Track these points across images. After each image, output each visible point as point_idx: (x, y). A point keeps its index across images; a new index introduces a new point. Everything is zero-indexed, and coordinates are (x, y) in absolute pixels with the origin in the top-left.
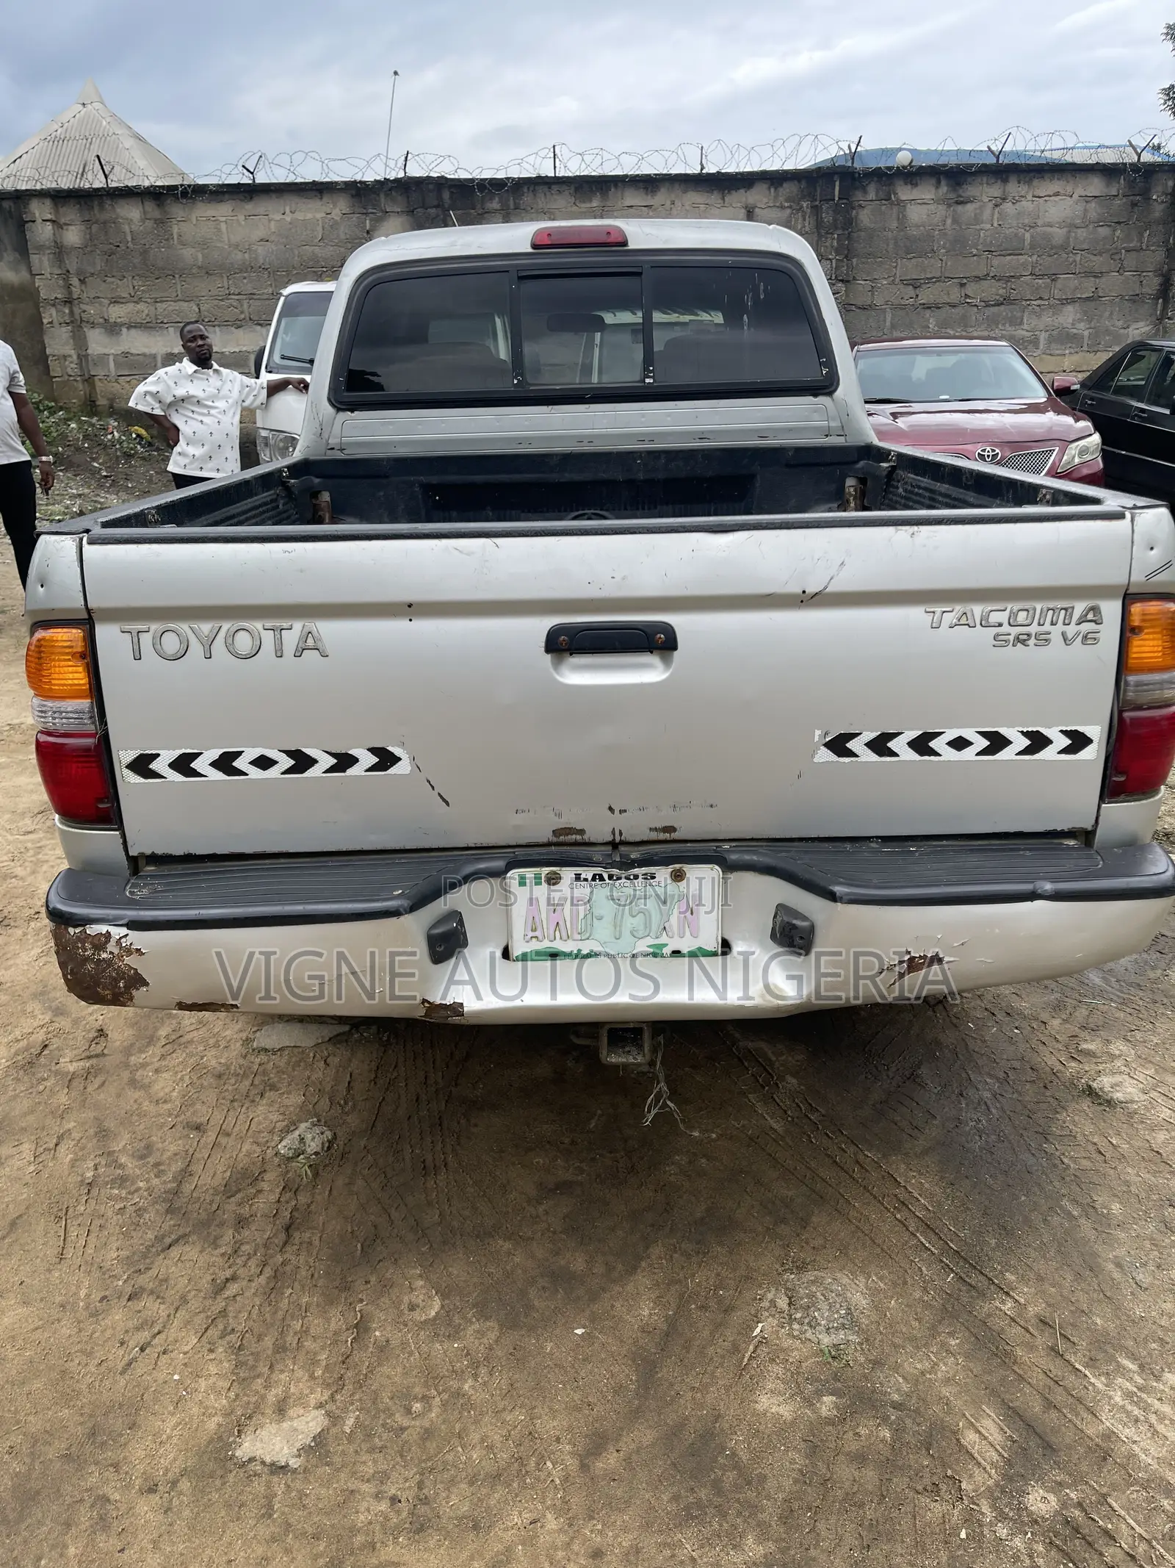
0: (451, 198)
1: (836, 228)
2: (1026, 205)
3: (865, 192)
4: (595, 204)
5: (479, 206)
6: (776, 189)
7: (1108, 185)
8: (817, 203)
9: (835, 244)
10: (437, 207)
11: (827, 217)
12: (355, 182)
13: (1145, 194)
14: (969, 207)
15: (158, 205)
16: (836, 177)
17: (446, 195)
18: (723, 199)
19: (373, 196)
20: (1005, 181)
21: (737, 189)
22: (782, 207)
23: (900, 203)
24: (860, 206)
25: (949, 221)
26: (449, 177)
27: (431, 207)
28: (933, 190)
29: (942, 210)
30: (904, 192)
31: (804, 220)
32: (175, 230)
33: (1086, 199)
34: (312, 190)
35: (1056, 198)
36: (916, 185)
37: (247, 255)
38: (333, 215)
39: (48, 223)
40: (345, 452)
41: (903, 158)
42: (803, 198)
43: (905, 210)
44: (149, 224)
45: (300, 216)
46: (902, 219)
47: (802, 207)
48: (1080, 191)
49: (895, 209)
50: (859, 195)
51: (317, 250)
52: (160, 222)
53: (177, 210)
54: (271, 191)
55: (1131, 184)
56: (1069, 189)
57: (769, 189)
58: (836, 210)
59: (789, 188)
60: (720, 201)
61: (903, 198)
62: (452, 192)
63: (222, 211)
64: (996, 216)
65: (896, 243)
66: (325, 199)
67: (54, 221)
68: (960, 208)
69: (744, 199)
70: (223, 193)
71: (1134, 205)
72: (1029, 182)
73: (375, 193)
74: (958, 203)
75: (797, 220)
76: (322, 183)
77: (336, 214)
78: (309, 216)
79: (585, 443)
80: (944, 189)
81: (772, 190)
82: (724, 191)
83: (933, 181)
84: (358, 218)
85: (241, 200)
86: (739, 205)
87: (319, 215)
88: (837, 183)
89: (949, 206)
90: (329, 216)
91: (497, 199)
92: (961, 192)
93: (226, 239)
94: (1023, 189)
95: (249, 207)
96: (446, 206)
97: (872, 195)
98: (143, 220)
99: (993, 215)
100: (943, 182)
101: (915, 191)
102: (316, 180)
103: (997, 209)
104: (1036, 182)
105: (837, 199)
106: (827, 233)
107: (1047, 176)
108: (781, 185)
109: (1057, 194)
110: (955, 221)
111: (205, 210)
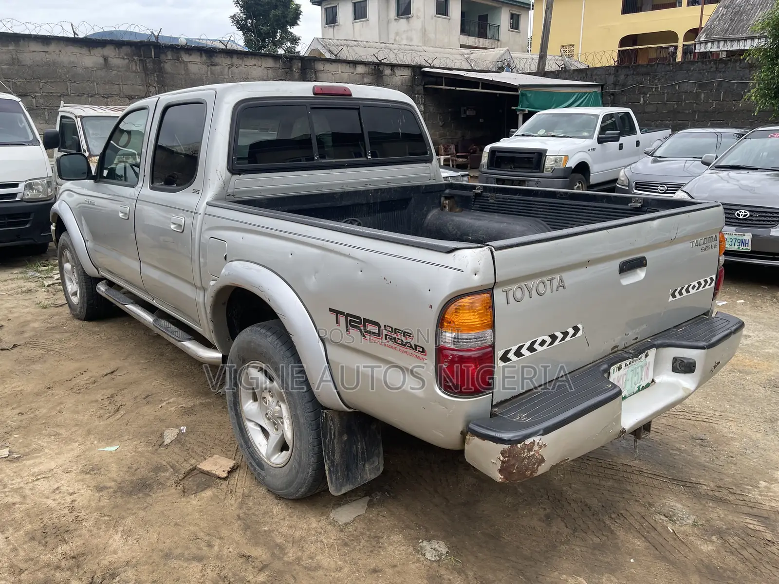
1: (156, 72)
2: (242, 68)
3: (167, 56)
4: (11, 48)
6: (119, 49)
7: (275, 64)
8: (142, 58)
9: (156, 79)
11: (150, 66)
13: (290, 68)
14: (217, 67)
16: (151, 47)
18: (90, 51)
20: (232, 57)
21: (97, 47)
22: (123, 58)
23: (184, 62)
24: (165, 62)
25: (209, 73)
28: (199, 58)
29: (204, 67)
30: (186, 58)
31: (136, 65)
33: (267, 68)
35: (255, 67)
36: (191, 55)
40: (236, 196)
41: (182, 41)
42: (134, 55)
43: (187, 66)
46: (187, 70)
47: (134, 59)
48: (264, 65)
49: (183, 65)
50: (163, 57)
55: (284, 63)
56: (260, 63)
57: (115, 49)
58: (154, 62)
59: (125, 50)
60: (88, 52)
61: (185, 60)
64: (230, 72)
65: (185, 81)
68: (213, 68)
69: (102, 52)
71: (287, 73)
72: (242, 59)
74: (212, 65)
75: (132, 66)
79: (345, 187)
80: (204, 58)
81: (117, 49)
82: (89, 48)
83: (199, 54)
86: (99, 55)
88: (153, 50)
89: (208, 66)
92: (212, 60)
94: (240, 62)
97: (170, 57)
99: (229, 72)
100: (204, 55)
101: (191, 57)
103: (230, 70)
104: (245, 59)
105: (153, 57)
106: (151, 73)
107: (250, 57)
108: (121, 47)
109: (255, 65)
110: (212, 73)
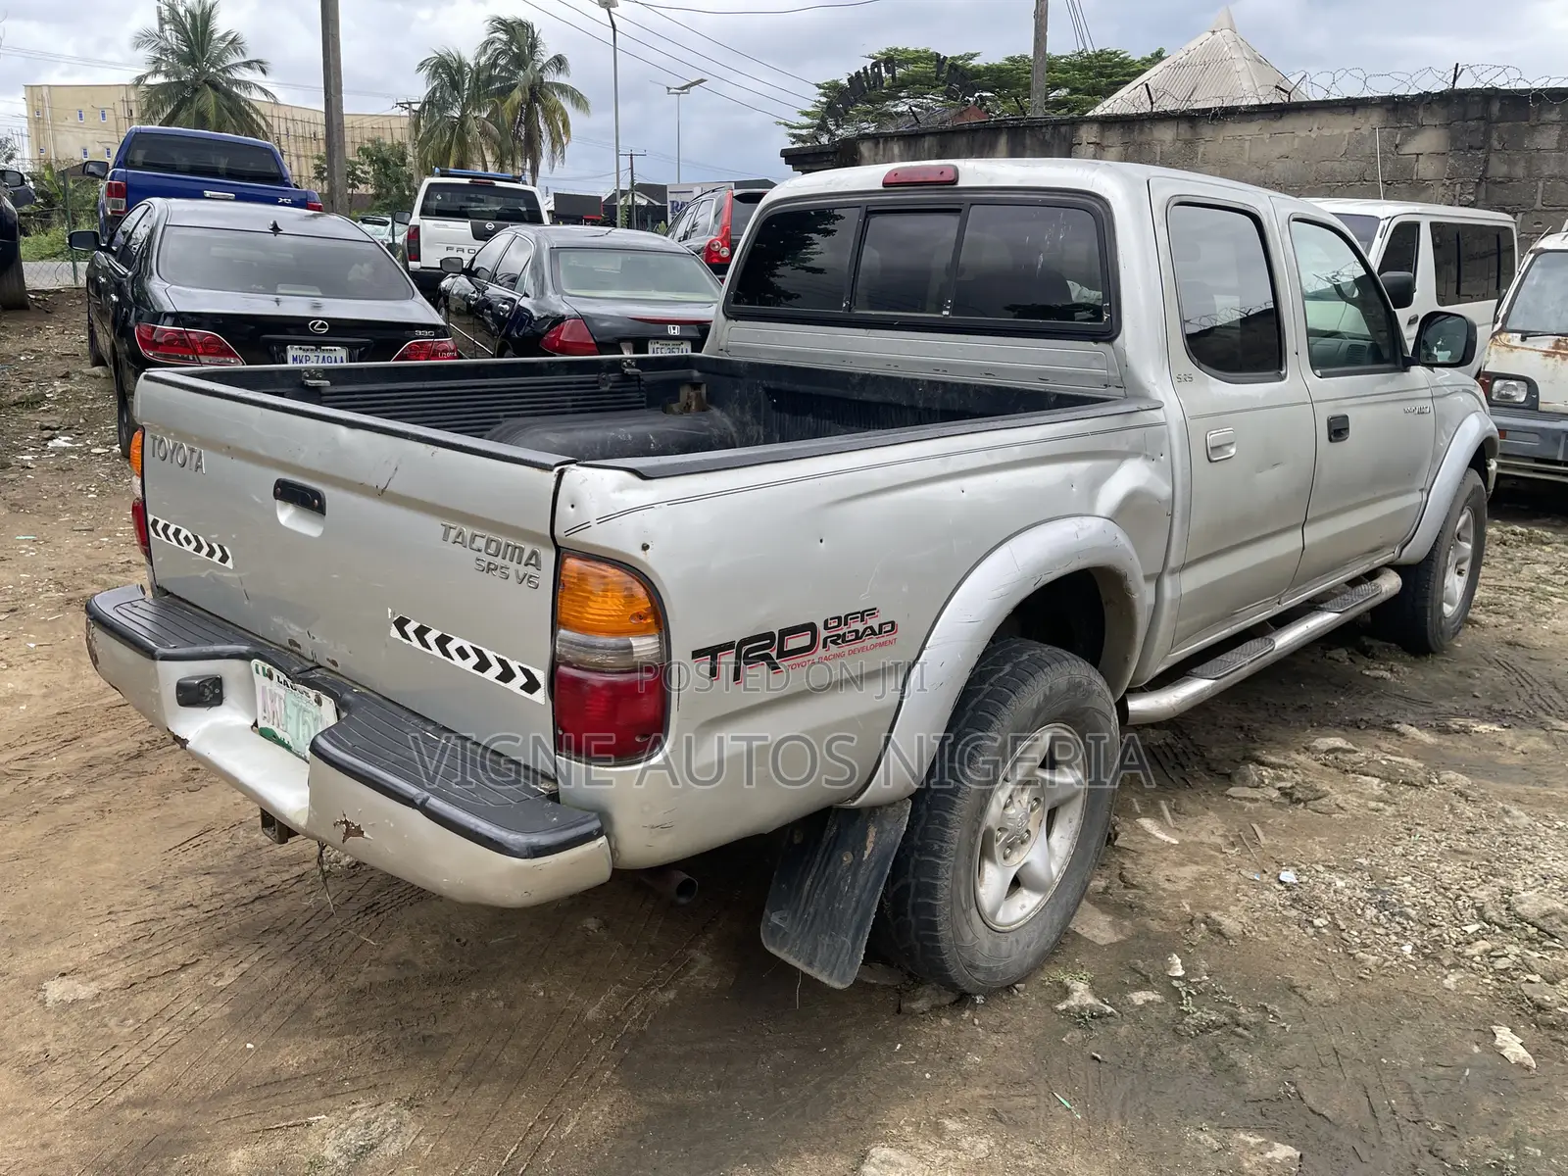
0: (1500, 109)
5: (1534, 117)
10: (1481, 118)
12: (1393, 96)
15: (1191, 127)
17: (1495, 108)
19: (1411, 109)
26: (1502, 88)
27: (1472, 120)
32: (1201, 150)
34: (1345, 106)
37: (1263, 171)
38: (1362, 131)
39: (1091, 146)
44: (1179, 144)
45: (1326, 132)
51: (1336, 165)
52: (1189, 143)
53: (1207, 131)
54: (1303, 109)
62: (1502, 104)
63: (1250, 130)
66: (1357, 115)
67: (1098, 144)
70: (1254, 113)
73: (1414, 106)
76: (1357, 99)
77: (1365, 130)
78: (1337, 132)
84: (1388, 132)
85: (1271, 119)
87: (1346, 131)
90: (1357, 131)
91: (1558, 109)
93: (1247, 156)
95: (1278, 125)
96: (1494, 118)
98: (1175, 141)
102: (1351, 96)
111: (1233, 130)
